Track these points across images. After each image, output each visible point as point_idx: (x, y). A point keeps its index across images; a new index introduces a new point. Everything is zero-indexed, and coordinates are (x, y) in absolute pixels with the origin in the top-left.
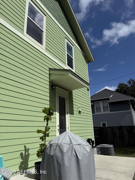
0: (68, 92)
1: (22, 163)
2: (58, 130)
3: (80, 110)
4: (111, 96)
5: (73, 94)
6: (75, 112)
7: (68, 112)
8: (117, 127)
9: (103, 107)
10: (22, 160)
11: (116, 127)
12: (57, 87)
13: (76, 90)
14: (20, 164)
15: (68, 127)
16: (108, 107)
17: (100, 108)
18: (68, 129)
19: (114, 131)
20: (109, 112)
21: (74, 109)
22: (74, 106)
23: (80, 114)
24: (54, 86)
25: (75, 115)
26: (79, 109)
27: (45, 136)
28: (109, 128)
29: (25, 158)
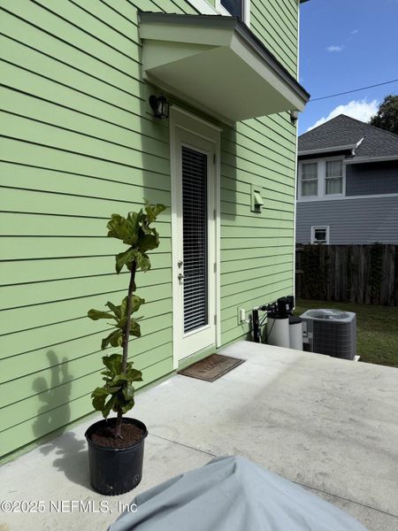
0: (220, 130)
1: (43, 413)
2: (180, 278)
3: (260, 201)
4: (358, 144)
5: (240, 139)
6: (240, 210)
7: (215, 212)
8: (364, 246)
9: (327, 180)
10: (46, 404)
11: (361, 248)
12: (173, 107)
13: (251, 122)
14: (35, 419)
15: (215, 265)
16: (341, 179)
17: (316, 182)
18: (215, 270)
19: (352, 257)
20: (342, 196)
21: (240, 198)
22: (240, 187)
23: (259, 215)
24: (163, 100)
25: (239, 221)
26: (257, 195)
27: (125, 332)
28: (337, 249)
29: (54, 394)
